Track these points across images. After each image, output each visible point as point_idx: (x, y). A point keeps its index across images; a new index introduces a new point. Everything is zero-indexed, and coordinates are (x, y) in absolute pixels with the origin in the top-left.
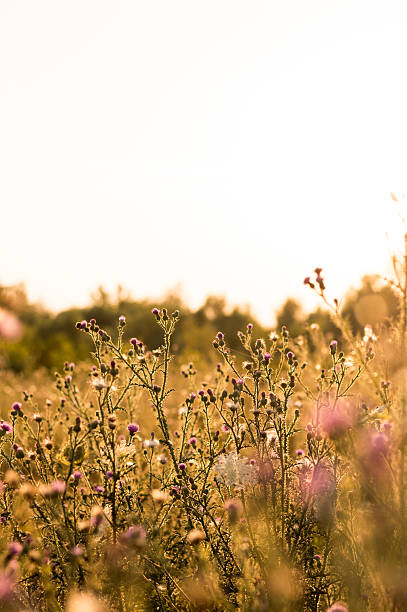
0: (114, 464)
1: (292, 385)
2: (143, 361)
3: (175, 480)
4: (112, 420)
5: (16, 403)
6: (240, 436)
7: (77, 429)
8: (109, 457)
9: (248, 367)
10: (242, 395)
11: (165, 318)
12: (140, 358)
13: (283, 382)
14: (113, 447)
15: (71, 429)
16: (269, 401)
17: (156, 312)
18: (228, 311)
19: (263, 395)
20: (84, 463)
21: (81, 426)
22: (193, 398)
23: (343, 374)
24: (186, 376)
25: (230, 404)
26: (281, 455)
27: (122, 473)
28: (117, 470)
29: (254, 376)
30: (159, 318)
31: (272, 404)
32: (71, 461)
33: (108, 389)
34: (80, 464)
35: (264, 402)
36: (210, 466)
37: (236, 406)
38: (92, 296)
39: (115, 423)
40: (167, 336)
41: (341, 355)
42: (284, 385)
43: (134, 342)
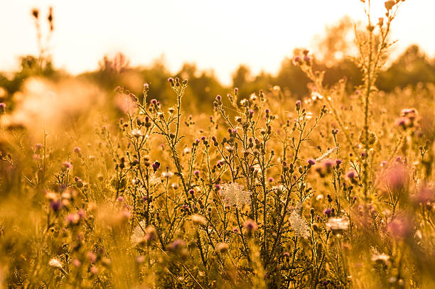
0: (147, 191)
1: (269, 132)
2: (161, 116)
3: (185, 201)
4: (146, 159)
5: (76, 148)
6: (235, 170)
7: (122, 166)
8: (144, 186)
9: (239, 120)
10: (236, 140)
11: (178, 85)
12: (159, 113)
13: (263, 130)
14: (147, 179)
15: (117, 166)
16: (255, 144)
17: (171, 80)
18: (198, 74)
19: (251, 140)
20: (126, 191)
21: (125, 164)
22: (198, 142)
23: (304, 124)
24: (188, 125)
25: (228, 147)
26: (263, 183)
27: (153, 197)
28: (150, 196)
29: (244, 127)
30: (173, 85)
31: (257, 147)
32: (118, 189)
33: (144, 137)
34: (123, 191)
35: (251, 146)
36: (210, 191)
37: (232, 149)
38: (100, 64)
39: (149, 162)
40: (179, 98)
41: (304, 111)
42: (263, 133)
43: (154, 102)
